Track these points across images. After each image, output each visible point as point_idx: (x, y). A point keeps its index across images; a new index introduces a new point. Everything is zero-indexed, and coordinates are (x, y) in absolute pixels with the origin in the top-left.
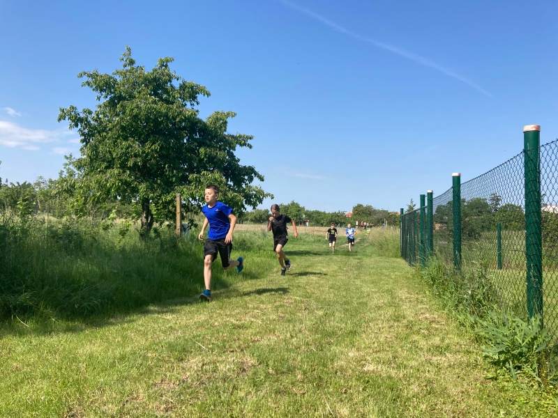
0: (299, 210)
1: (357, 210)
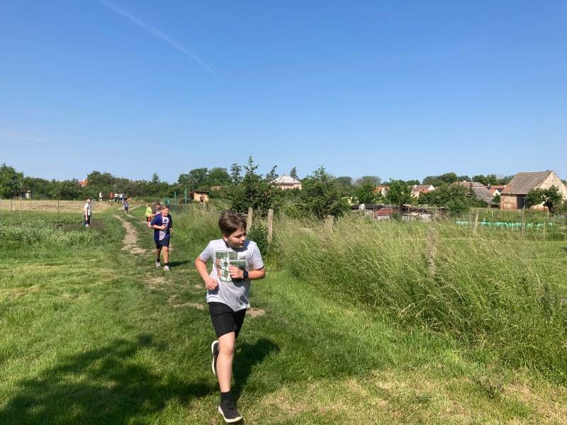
0: (15, 176)
1: (92, 179)
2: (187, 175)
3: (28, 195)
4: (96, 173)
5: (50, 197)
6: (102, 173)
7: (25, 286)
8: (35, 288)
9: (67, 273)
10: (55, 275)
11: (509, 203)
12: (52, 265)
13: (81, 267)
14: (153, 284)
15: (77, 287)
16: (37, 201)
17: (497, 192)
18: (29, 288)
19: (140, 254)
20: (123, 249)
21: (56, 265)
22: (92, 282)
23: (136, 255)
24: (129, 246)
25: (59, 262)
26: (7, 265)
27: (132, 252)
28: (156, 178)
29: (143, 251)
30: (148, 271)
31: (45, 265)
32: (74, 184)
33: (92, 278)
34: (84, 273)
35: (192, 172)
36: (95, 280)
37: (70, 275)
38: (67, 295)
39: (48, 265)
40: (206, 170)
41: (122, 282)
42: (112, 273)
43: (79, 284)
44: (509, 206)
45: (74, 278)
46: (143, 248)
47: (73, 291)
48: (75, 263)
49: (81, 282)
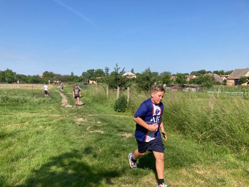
0: (13, 74)
1: (45, 74)
2: (86, 72)
3: (18, 82)
4: (46, 72)
5: (27, 83)
6: (49, 72)
7: (23, 123)
8: (27, 123)
9: (40, 116)
10: (35, 118)
11: (231, 83)
12: (33, 113)
13: (45, 114)
14: (78, 122)
15: (45, 123)
16: (22, 85)
17: (225, 78)
18: (24, 124)
19: (70, 107)
20: (62, 105)
21: (34, 113)
22: (51, 120)
23: (68, 108)
24: (64, 104)
25: (35, 111)
26: (13, 113)
27: (66, 107)
28: (72, 74)
29: (71, 106)
30: (75, 115)
31: (30, 113)
32: (37, 77)
33: (51, 119)
34: (47, 117)
35: (88, 71)
36: (53, 120)
37: (41, 117)
38: (41, 127)
39: (31, 113)
40: (94, 70)
41: (65, 121)
42: (59, 116)
43: (46, 121)
44: (231, 84)
45: (43, 119)
46: (71, 105)
47: (43, 125)
48: (42, 112)
49: (46, 120)
